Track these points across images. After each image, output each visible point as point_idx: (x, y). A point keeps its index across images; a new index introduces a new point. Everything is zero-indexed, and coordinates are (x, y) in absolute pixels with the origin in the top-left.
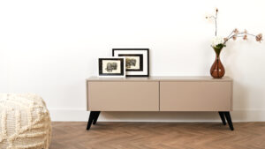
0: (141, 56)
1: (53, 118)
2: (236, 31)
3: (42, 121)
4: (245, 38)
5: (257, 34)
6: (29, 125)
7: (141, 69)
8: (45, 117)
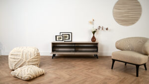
0: (69, 35)
1: (41, 55)
2: (100, 27)
3: (37, 56)
4: (102, 29)
5: (106, 28)
6: (33, 57)
7: (69, 39)
8: (38, 54)
